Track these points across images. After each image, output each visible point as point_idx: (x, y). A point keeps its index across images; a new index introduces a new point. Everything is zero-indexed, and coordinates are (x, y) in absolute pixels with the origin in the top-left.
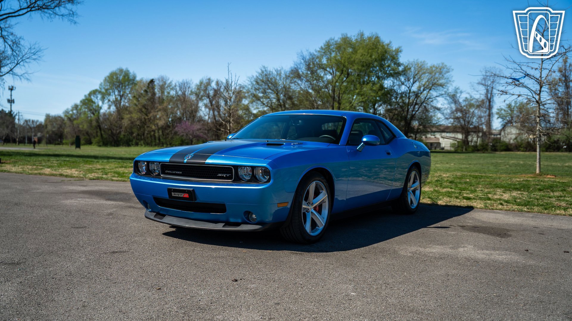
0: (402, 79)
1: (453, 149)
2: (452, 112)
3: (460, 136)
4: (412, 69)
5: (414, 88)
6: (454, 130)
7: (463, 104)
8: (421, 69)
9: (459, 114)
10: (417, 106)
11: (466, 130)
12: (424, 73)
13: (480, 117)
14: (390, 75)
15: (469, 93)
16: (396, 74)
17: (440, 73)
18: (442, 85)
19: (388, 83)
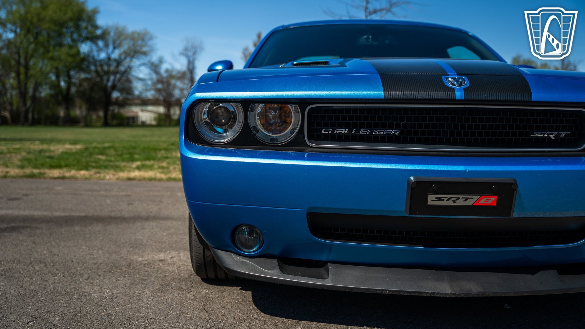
0: (101, 43)
1: (154, 123)
2: (154, 84)
3: (161, 110)
4: (112, 34)
5: (115, 55)
6: (155, 102)
7: (164, 75)
8: (121, 35)
9: (160, 86)
10: (118, 76)
11: (168, 103)
12: (125, 39)
13: (182, 90)
14: (87, 39)
15: (170, 64)
16: (93, 39)
17: (143, 40)
18: (145, 54)
19: (85, 48)
